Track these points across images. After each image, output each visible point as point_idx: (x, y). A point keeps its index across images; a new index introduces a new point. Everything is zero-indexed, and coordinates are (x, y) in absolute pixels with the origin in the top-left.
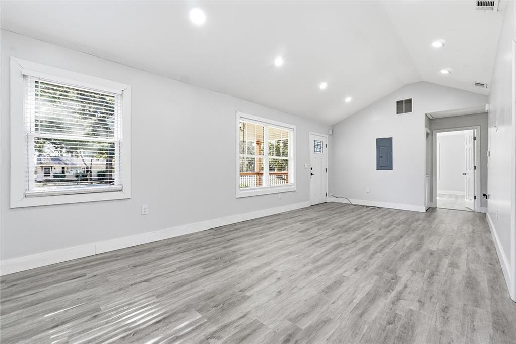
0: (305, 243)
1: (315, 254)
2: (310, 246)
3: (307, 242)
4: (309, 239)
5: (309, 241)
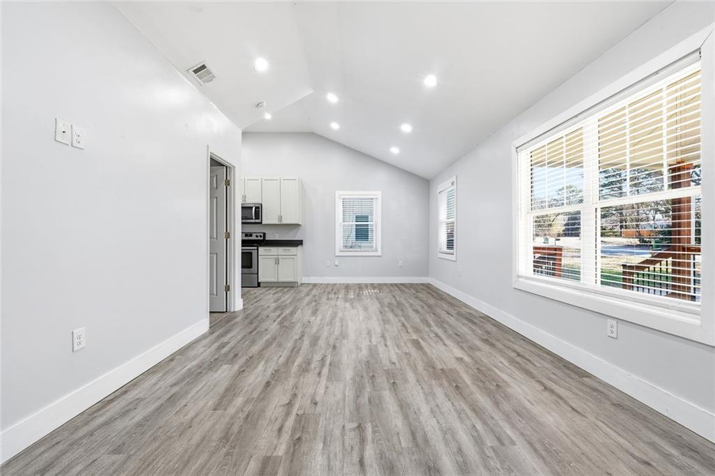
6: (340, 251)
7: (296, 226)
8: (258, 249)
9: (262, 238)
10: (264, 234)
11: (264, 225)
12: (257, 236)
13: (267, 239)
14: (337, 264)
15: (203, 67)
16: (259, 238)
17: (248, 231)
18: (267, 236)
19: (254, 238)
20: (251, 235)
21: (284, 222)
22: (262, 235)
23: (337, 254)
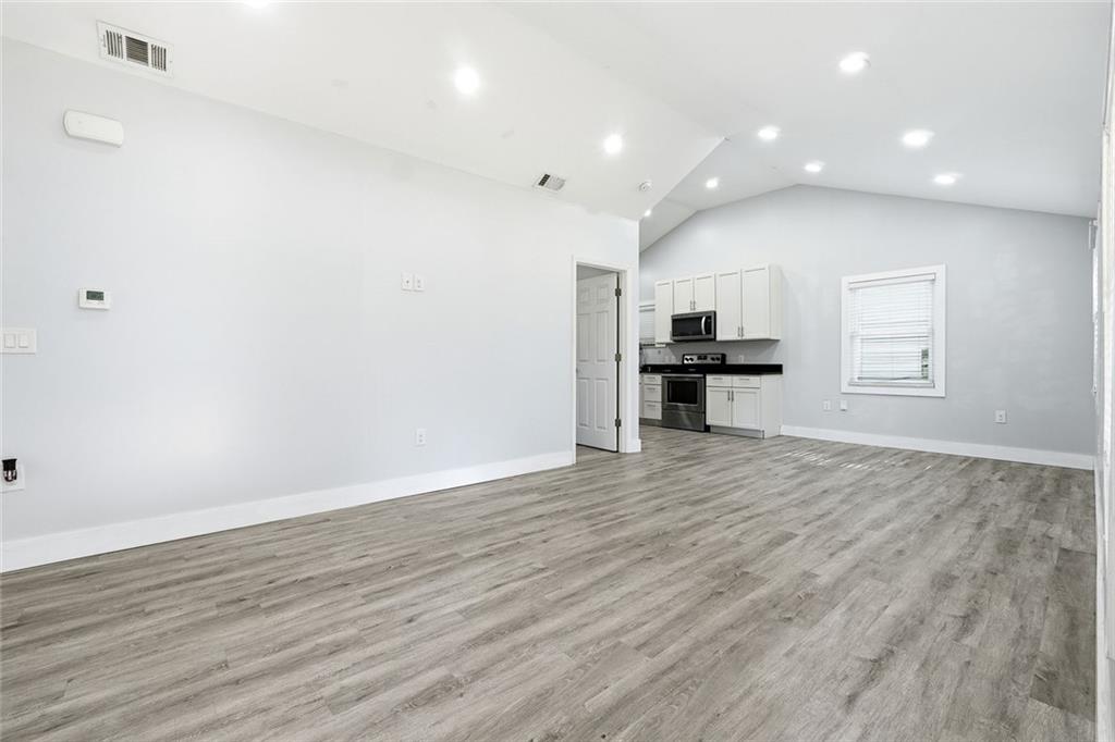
0: (765, 509)
1: (740, 493)
2: (753, 504)
3: (761, 510)
4: (759, 515)
5: (756, 512)
6: (850, 385)
7: (768, 343)
8: (705, 378)
9: (719, 362)
10: (724, 356)
11: (721, 342)
12: (713, 359)
13: (728, 363)
14: (844, 407)
15: (546, 177)
16: (716, 362)
17: (703, 352)
18: (727, 358)
19: (709, 361)
20: (705, 358)
21: (747, 336)
22: (720, 356)
23: (843, 390)
